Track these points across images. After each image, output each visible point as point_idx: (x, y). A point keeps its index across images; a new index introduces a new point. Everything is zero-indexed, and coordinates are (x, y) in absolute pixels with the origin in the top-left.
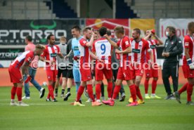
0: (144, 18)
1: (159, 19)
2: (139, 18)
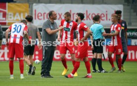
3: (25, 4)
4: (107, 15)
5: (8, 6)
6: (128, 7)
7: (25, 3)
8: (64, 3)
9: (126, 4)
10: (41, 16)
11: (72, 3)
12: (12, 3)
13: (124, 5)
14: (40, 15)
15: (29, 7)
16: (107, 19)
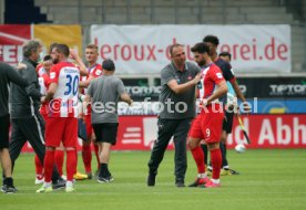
0: (60, 23)
1: (89, 26)
2: (51, 22)
3: (72, 26)
4: (254, 47)
5: (35, 31)
6: (301, 30)
7: (74, 24)
8: (159, 23)
9: (297, 22)
10: (110, 51)
11: (177, 22)
12: (43, 25)
13: (292, 26)
14: (106, 49)
15: (83, 33)
16: (255, 57)
